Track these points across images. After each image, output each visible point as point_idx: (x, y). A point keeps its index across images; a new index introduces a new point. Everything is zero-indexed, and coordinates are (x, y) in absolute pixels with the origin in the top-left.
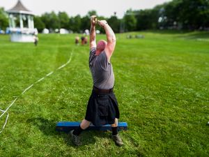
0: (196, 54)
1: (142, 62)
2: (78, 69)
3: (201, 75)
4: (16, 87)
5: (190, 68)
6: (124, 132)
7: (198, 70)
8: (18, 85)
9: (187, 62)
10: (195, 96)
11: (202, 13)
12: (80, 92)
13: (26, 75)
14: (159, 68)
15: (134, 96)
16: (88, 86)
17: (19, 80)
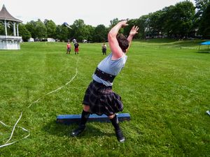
0: (183, 59)
1: (132, 66)
2: (70, 72)
3: (191, 75)
4: (5, 88)
5: (180, 70)
6: (127, 123)
7: (187, 72)
8: (7, 85)
9: (176, 65)
10: (189, 92)
11: (185, 24)
12: (76, 91)
13: (16, 78)
14: (151, 70)
15: (131, 93)
16: (82, 86)
17: (8, 82)
